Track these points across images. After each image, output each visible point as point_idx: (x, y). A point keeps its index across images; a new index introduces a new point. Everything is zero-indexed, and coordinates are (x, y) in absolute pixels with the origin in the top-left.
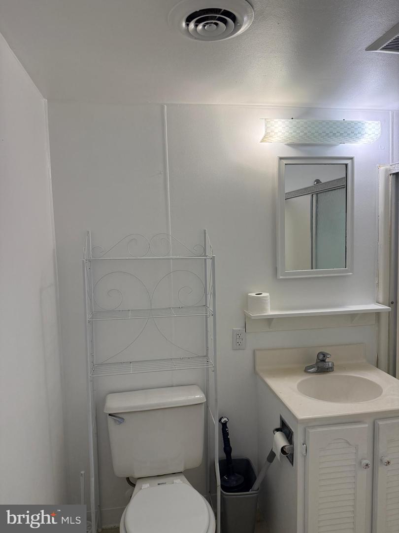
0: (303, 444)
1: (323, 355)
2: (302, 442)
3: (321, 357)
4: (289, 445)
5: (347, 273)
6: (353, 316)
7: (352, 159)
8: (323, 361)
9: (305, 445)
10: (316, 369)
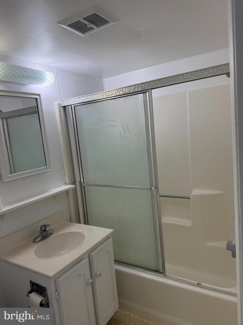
0: (56, 292)
1: (45, 226)
2: (55, 290)
3: (43, 228)
4: (44, 298)
5: (48, 169)
6: (55, 196)
7: (39, 95)
8: (45, 230)
9: (57, 292)
10: (41, 237)
